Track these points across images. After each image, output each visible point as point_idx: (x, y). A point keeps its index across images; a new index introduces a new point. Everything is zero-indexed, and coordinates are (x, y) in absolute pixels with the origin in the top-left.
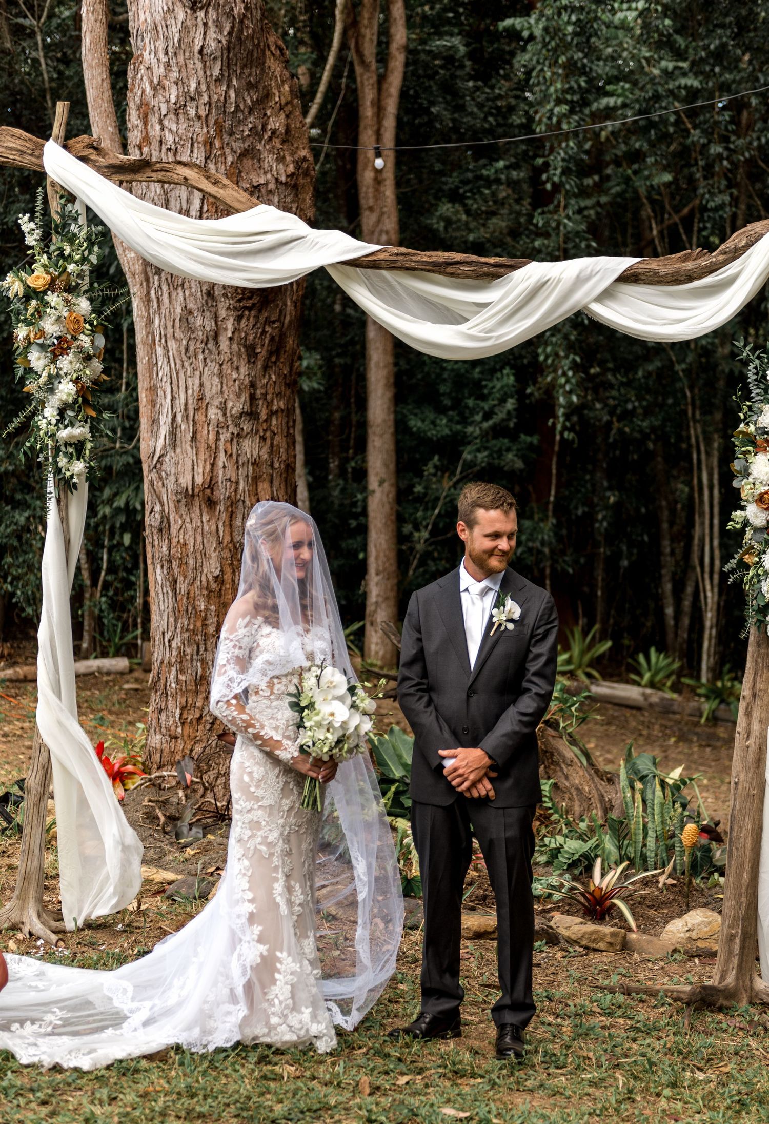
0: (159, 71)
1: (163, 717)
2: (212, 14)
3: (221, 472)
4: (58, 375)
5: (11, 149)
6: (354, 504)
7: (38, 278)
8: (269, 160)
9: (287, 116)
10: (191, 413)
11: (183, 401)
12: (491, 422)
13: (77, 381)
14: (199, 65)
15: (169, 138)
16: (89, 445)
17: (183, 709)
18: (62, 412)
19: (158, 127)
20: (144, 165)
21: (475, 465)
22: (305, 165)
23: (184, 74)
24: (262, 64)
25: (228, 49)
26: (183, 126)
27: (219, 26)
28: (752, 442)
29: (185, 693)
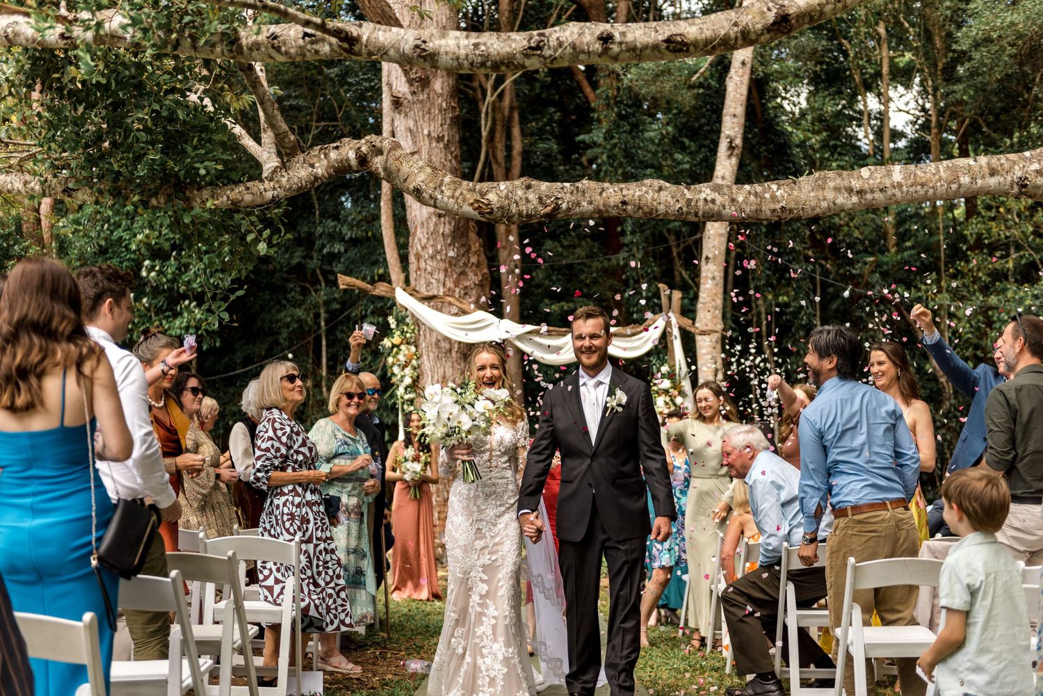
0: (424, 241)
4: (405, 375)
5: (383, 290)
7: (397, 339)
8: (471, 275)
9: (478, 256)
13: (411, 377)
14: (442, 239)
15: (429, 268)
18: (406, 389)
19: (424, 263)
20: (433, 297)
22: (486, 275)
23: (435, 242)
24: (467, 236)
25: (454, 232)
26: (435, 263)
27: (450, 223)
28: (657, 393)
29: (439, 506)
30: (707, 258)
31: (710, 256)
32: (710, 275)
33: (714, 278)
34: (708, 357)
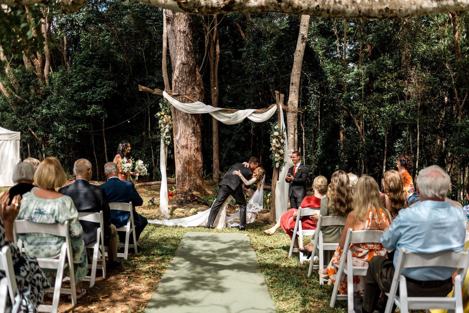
0: (177, 75)
1: (179, 185)
3: (189, 142)
4: (166, 128)
5: (158, 92)
6: (210, 148)
7: (163, 113)
8: (197, 89)
9: (200, 82)
10: (184, 132)
11: (182, 130)
13: (169, 129)
14: (185, 74)
15: (180, 86)
16: (171, 139)
17: (182, 184)
18: (166, 134)
19: (178, 84)
20: (179, 95)
21: (235, 140)
22: (203, 90)
23: (182, 75)
25: (190, 71)
26: (182, 84)
27: (188, 67)
28: (273, 137)
29: (183, 181)
30: (292, 83)
32: (293, 90)
33: (295, 92)
34: (292, 123)
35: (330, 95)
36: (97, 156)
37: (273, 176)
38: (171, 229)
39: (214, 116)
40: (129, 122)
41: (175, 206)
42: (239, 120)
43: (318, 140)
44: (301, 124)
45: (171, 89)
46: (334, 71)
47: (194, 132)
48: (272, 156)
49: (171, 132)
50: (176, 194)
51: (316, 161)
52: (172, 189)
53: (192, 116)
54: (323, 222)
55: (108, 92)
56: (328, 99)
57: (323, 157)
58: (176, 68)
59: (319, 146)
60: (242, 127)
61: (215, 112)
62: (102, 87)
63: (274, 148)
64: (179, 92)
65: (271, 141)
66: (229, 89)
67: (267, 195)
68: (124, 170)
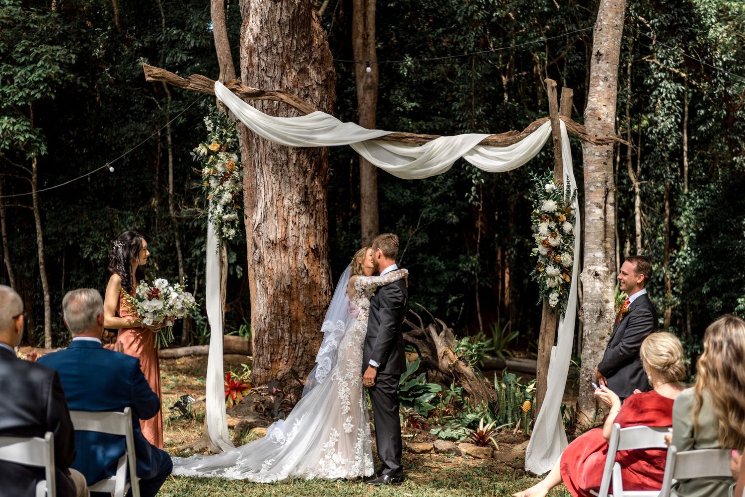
0: (257, 30)
1: (261, 359)
2: (285, 4)
3: (290, 232)
4: (224, 190)
5: (199, 85)
7: (214, 147)
8: (313, 73)
9: (322, 51)
10: (275, 202)
11: (270, 196)
12: (438, 194)
13: (232, 193)
14: (278, 29)
15: (263, 64)
16: (237, 222)
17: (272, 354)
18: (225, 207)
19: (257, 59)
20: (261, 94)
21: (429, 221)
22: (331, 75)
23: (270, 33)
24: (309, 25)
25: (293, 20)
26: (270, 58)
27: (288, 9)
28: (540, 217)
29: (273, 346)
30: (599, 54)
31: (602, 52)
32: (602, 76)
33: (606, 79)
34: (597, 174)
35: (716, 84)
36: (13, 270)
37: (542, 331)
38: (240, 488)
39: (366, 154)
40: (112, 169)
41: (250, 420)
42: (439, 165)
43: (682, 222)
44: (631, 171)
45: (238, 74)
46: (728, 9)
47: (306, 201)
48: (538, 273)
49: (238, 200)
50: (252, 385)
51: (676, 284)
52: (240, 371)
53: (299, 154)
54: (681, 467)
55: (48, 79)
56: (712, 95)
57: (698, 272)
58: (252, 12)
59: (686, 239)
60: (450, 182)
61: (370, 144)
62: (31, 63)
63: (542, 250)
64: (262, 83)
65: (533, 228)
66: (409, 68)
67: (523, 389)
68: (145, 321)
